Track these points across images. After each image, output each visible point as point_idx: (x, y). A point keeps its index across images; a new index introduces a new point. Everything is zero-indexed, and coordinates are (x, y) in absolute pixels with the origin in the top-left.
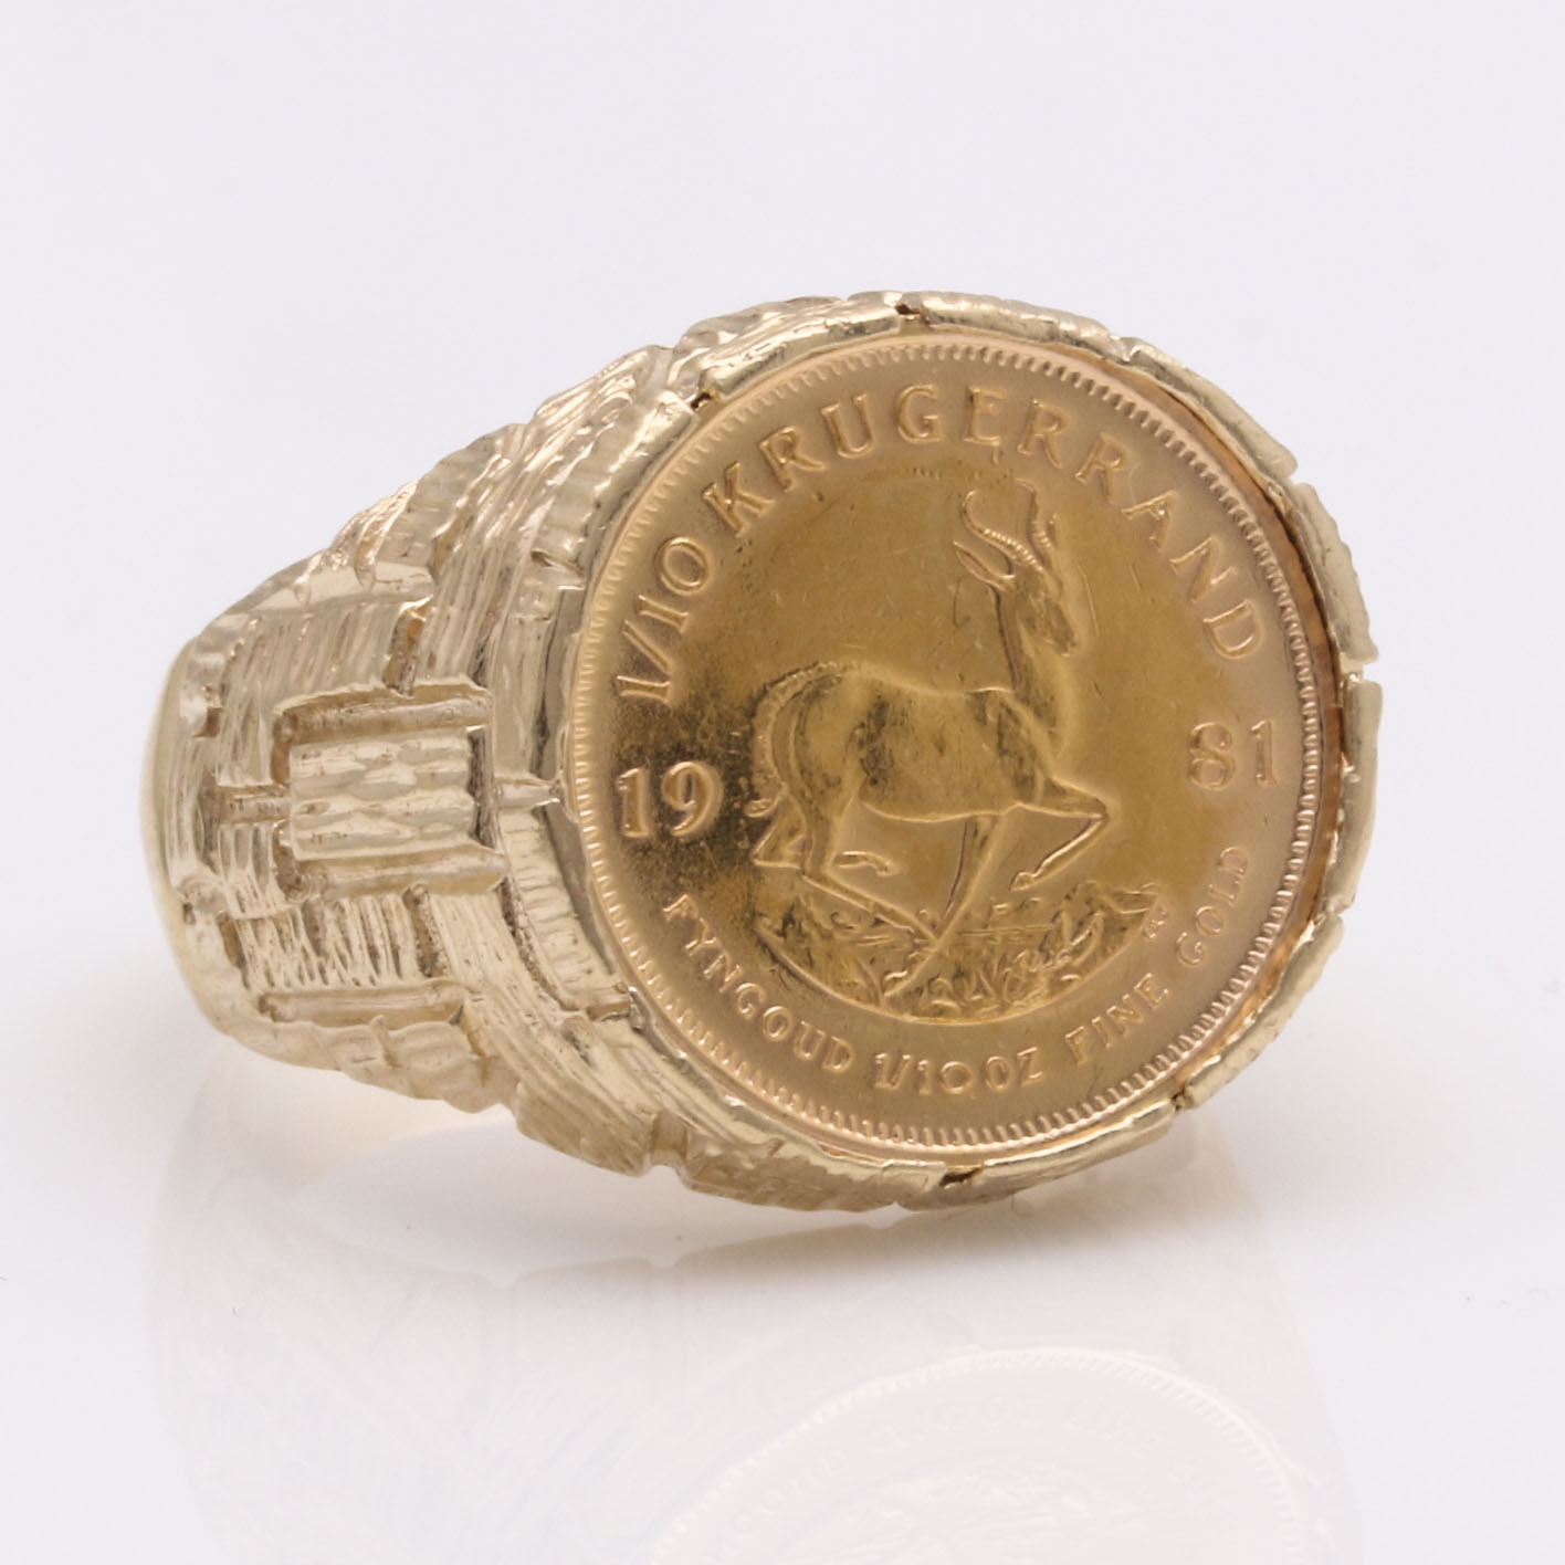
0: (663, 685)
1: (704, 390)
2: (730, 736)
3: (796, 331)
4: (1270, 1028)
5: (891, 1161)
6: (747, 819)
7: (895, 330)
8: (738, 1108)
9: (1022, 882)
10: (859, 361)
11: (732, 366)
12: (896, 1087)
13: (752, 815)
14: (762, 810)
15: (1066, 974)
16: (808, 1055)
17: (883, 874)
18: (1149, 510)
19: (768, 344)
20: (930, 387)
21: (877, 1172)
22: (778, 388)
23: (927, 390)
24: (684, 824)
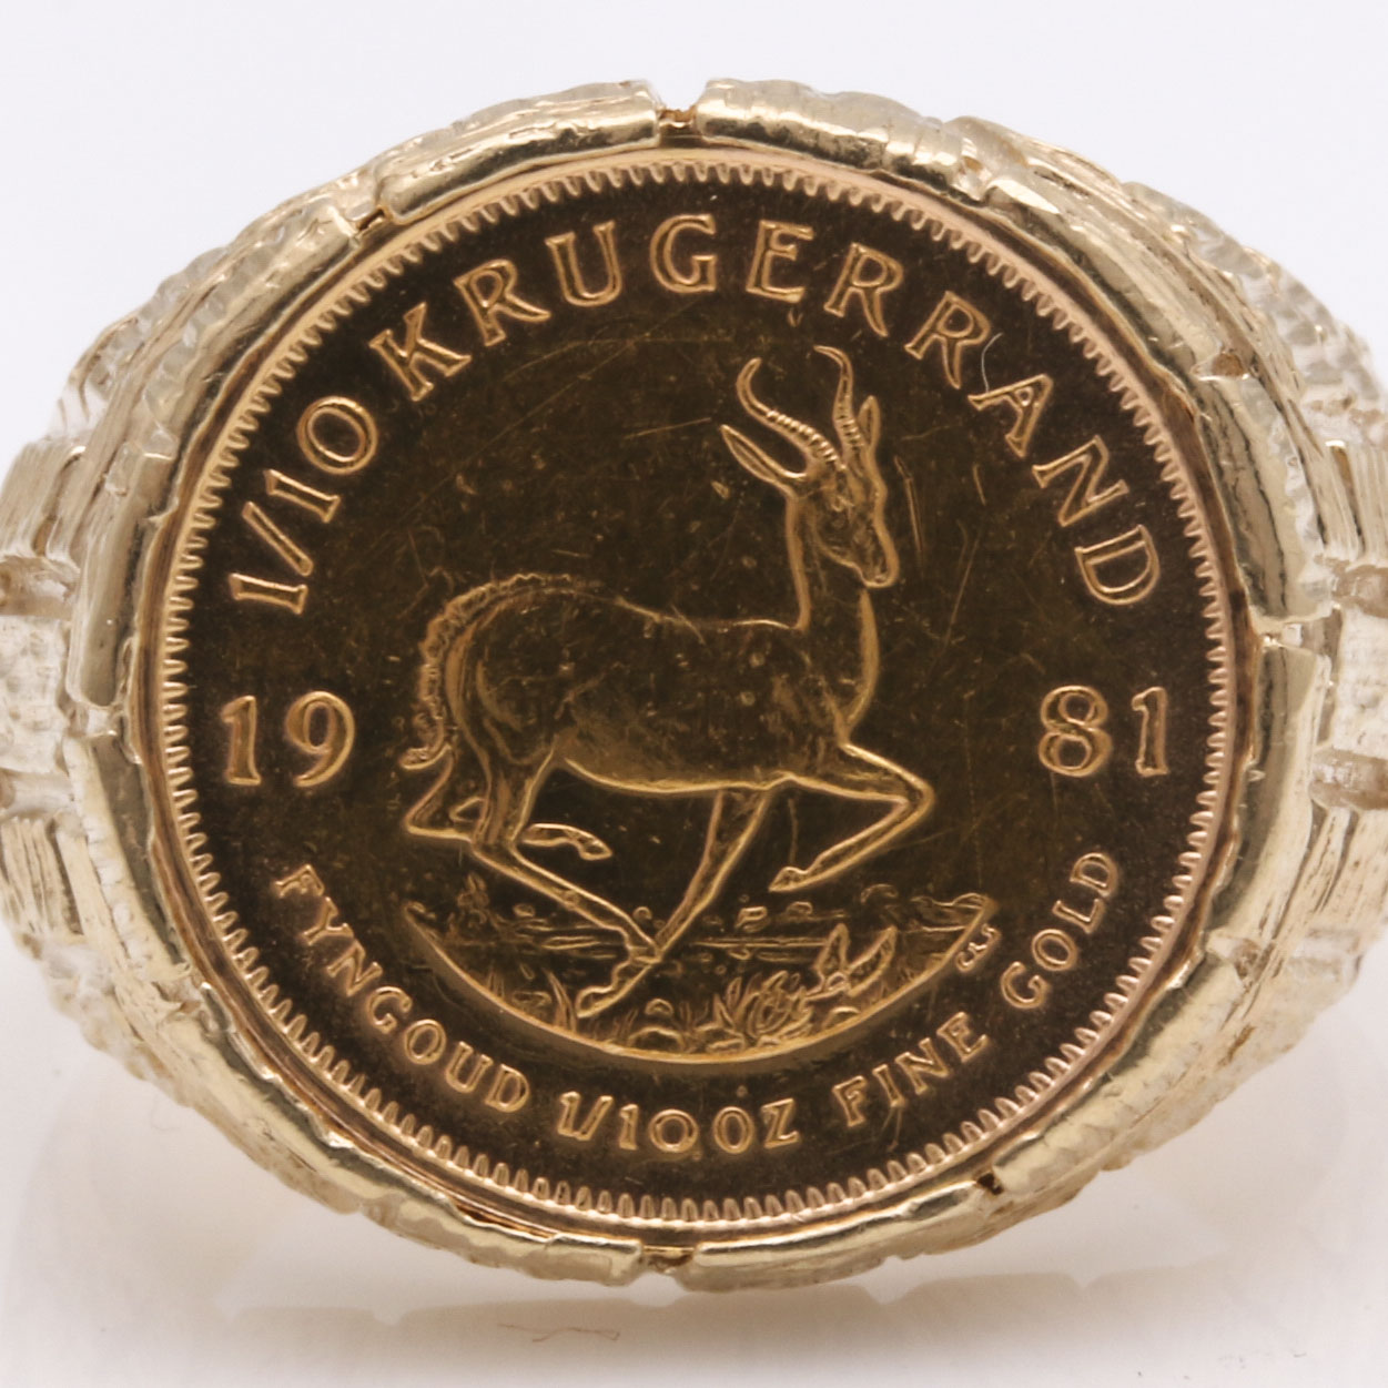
0: (294, 590)
1: (379, 206)
2: (386, 662)
3: (512, 135)
4: (1112, 1099)
5: (560, 1235)
6: (401, 772)
7: (653, 141)
8: (343, 1150)
9: (787, 880)
10: (604, 178)
11: (415, 176)
12: (587, 1137)
13: (408, 767)
14: (423, 761)
15: (840, 1005)
16: (464, 1086)
17: (588, 856)
18: (1007, 398)
19: (469, 150)
20: (704, 218)
21: (541, 1247)
22: (486, 208)
23: (701, 222)
24: (312, 772)
